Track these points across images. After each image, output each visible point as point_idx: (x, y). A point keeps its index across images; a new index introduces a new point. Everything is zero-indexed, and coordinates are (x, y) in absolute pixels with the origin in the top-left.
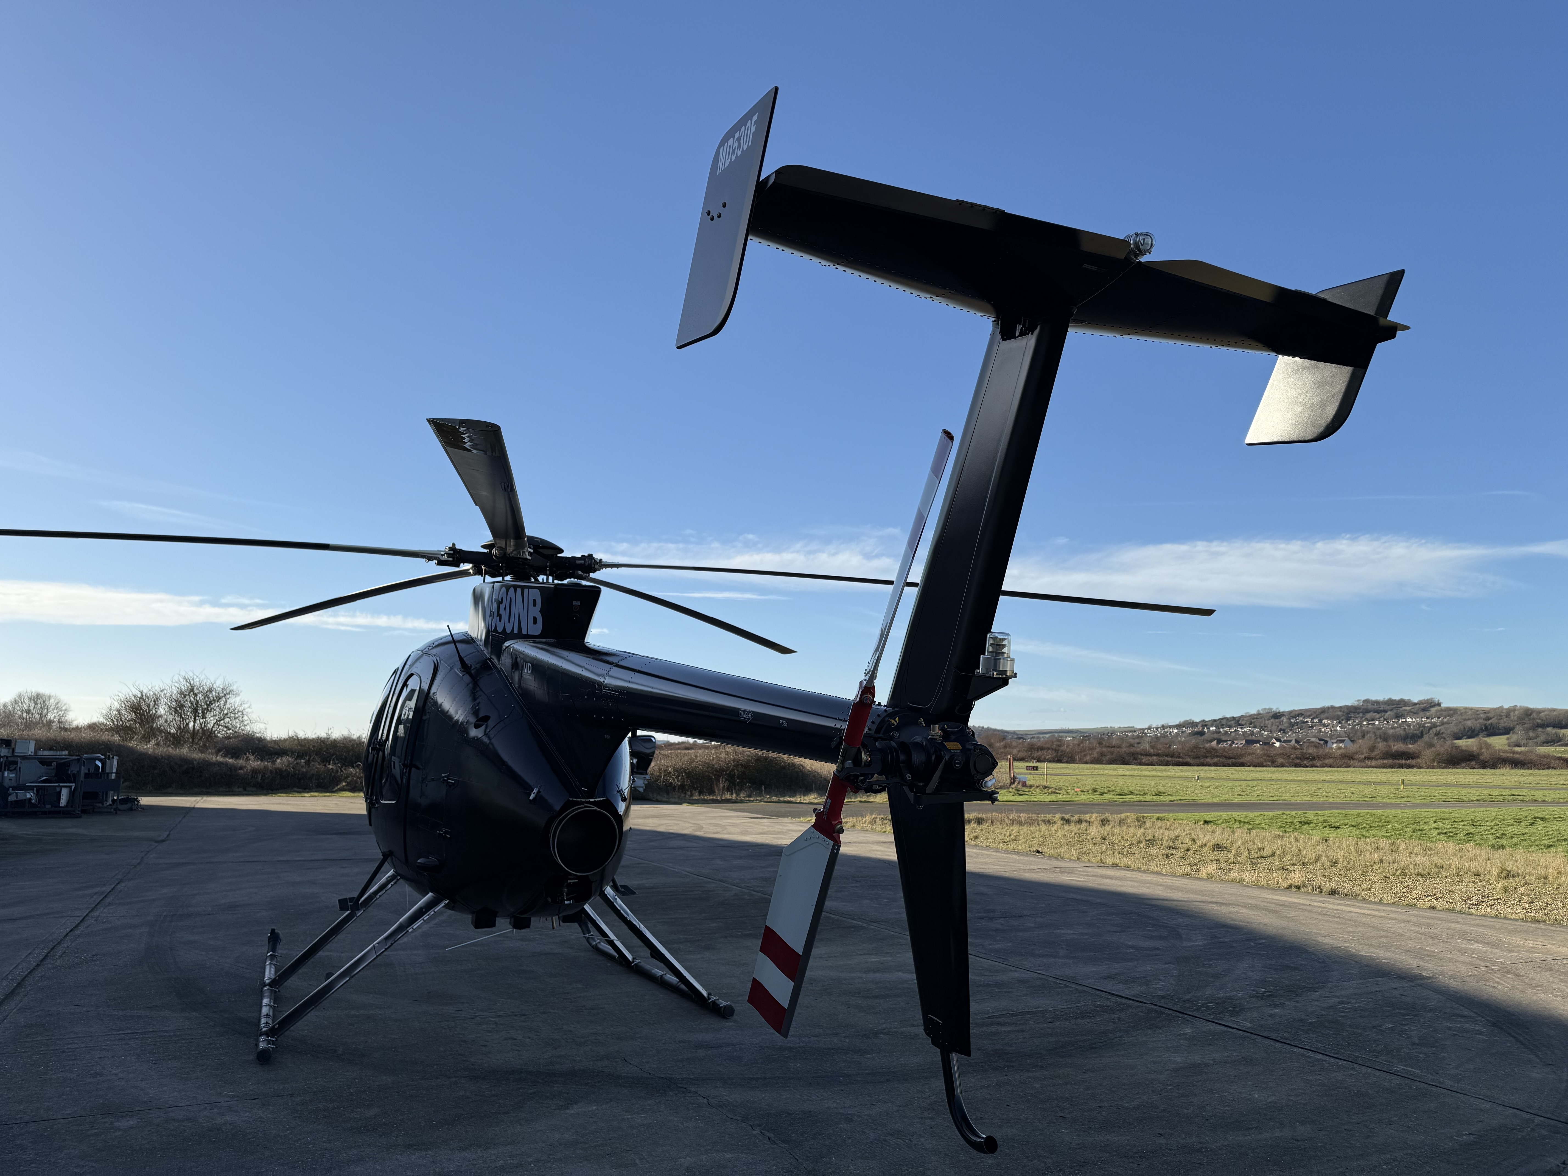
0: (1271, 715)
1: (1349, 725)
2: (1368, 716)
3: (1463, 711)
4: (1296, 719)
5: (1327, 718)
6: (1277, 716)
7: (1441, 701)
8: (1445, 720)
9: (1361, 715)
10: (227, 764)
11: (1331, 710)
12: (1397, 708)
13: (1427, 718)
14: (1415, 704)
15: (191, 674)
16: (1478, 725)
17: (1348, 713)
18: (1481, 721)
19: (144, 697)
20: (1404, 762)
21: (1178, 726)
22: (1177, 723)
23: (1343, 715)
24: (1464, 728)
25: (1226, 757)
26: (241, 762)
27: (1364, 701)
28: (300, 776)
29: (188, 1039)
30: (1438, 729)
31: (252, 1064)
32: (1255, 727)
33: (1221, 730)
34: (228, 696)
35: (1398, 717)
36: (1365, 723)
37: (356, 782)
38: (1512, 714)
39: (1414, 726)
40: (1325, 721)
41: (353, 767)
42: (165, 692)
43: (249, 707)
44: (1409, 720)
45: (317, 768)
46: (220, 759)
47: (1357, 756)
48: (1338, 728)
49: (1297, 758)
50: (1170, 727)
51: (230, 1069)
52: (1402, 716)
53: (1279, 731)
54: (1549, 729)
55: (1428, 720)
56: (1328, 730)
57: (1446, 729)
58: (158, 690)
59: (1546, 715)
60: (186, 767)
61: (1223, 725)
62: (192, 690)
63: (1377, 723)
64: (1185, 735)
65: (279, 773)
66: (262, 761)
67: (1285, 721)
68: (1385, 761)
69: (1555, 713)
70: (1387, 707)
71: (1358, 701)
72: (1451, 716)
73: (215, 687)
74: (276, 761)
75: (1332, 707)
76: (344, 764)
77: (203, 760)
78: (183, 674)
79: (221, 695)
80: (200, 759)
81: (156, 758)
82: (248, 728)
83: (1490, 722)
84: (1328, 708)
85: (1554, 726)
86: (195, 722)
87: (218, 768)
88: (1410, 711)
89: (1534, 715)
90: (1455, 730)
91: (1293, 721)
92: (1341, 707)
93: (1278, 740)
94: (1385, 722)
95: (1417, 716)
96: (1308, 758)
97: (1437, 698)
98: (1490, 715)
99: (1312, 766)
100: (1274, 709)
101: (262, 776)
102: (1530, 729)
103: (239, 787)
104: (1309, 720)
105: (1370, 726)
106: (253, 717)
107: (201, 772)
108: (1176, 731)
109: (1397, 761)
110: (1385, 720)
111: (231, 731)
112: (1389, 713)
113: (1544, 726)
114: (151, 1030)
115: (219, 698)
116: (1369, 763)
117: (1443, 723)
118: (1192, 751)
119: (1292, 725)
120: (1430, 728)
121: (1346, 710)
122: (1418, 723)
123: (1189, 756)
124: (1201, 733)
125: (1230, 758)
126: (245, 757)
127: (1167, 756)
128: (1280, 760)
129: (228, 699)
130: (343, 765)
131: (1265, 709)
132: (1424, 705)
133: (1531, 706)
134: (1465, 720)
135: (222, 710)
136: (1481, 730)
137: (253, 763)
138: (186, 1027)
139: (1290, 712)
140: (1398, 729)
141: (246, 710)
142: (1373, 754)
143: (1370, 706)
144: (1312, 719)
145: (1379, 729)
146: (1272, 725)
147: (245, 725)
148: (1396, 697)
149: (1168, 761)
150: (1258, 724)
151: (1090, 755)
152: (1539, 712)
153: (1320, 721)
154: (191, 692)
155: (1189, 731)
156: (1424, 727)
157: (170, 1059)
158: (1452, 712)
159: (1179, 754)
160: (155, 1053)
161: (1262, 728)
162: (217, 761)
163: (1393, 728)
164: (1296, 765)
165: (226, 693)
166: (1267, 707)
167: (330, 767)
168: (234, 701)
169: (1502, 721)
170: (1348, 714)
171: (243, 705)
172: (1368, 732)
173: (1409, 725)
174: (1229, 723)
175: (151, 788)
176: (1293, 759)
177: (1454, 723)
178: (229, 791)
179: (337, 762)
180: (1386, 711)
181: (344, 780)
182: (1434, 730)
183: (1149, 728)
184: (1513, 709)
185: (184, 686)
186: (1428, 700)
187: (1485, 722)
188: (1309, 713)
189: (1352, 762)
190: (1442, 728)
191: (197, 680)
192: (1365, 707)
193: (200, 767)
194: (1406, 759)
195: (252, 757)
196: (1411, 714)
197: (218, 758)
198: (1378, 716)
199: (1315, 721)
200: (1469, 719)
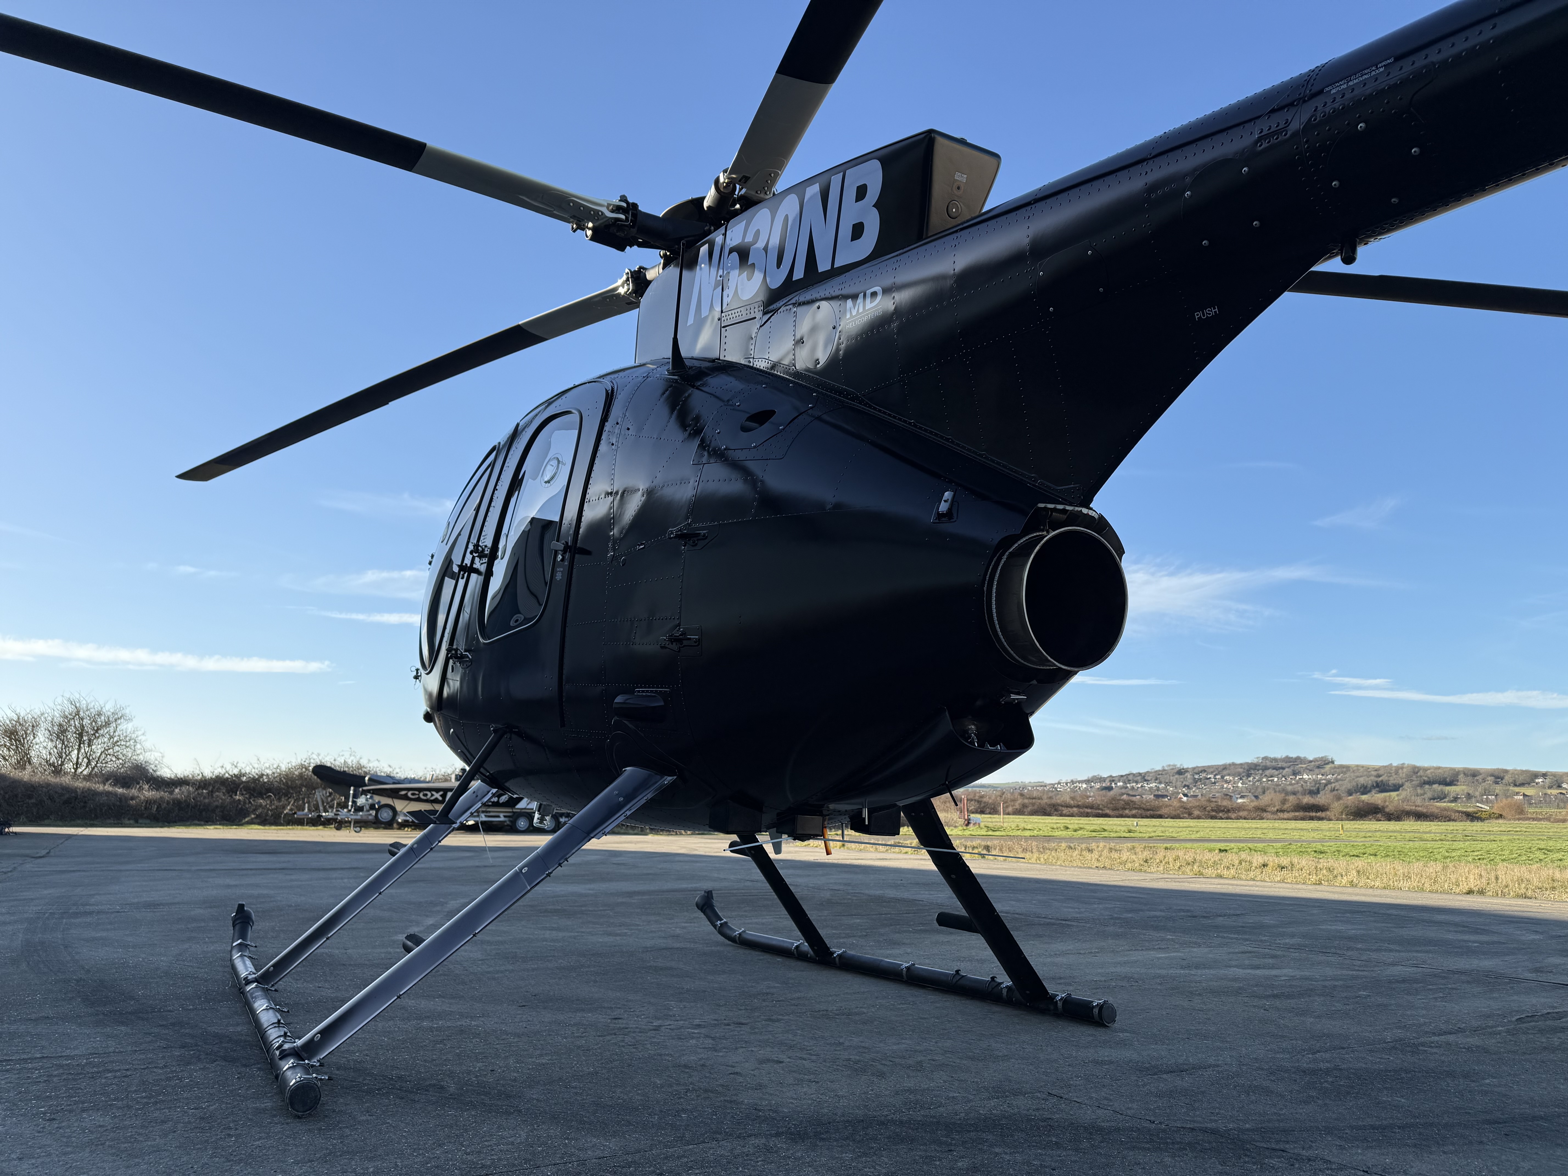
0: (1175, 771)
1: (1250, 781)
2: (1268, 772)
3: (1355, 768)
4: (1200, 775)
5: (1229, 775)
6: (1181, 772)
7: (1334, 759)
8: (1339, 777)
9: (1260, 772)
10: (116, 794)
11: (1232, 767)
12: (1293, 765)
13: (1322, 775)
14: (1311, 762)
15: (78, 696)
16: (1370, 782)
17: (1250, 770)
18: (1373, 778)
19: (21, 720)
20: (1314, 814)
21: (1087, 781)
22: (1085, 778)
23: (1244, 772)
24: (1357, 785)
25: (1144, 809)
26: (134, 792)
27: (1263, 758)
28: (201, 807)
29: (119, 1070)
30: (1333, 785)
31: (275, 1116)
32: (1160, 783)
33: (1128, 785)
34: (119, 722)
35: (1295, 774)
36: (1264, 780)
37: (267, 815)
38: (1400, 771)
39: (1310, 783)
40: (1227, 778)
41: (263, 798)
42: (46, 715)
43: (143, 734)
44: (1305, 776)
45: (222, 799)
46: (108, 788)
47: (1269, 809)
48: (1240, 785)
49: (1213, 810)
50: (1080, 782)
51: (230, 1128)
52: (1299, 773)
53: (1184, 787)
54: (1435, 786)
55: (1324, 777)
56: (1230, 786)
57: (1341, 785)
58: (39, 713)
59: (1431, 773)
60: (67, 796)
61: (1130, 780)
62: (78, 713)
63: (1276, 779)
64: (1093, 789)
65: (178, 803)
66: (157, 790)
67: (1189, 777)
68: (1297, 814)
69: (1440, 771)
70: (1284, 765)
71: (1257, 758)
72: (1345, 773)
73: (104, 711)
74: (174, 790)
75: (1234, 764)
76: (253, 795)
77: (88, 789)
78: (67, 695)
79: (111, 719)
80: (84, 788)
81: (32, 786)
82: (141, 757)
83: (1380, 779)
84: (1230, 765)
85: (1440, 783)
86: (79, 750)
87: (106, 798)
88: (1306, 768)
89: (1421, 773)
90: (1349, 786)
91: (1197, 777)
92: (1241, 764)
93: (1185, 795)
94: (1283, 779)
95: (1311, 772)
96: (1223, 811)
97: (1330, 756)
98: (1380, 772)
99: (1227, 818)
100: (1178, 766)
101: (158, 808)
102: (1418, 786)
103: (129, 819)
104: (1212, 776)
105: (1270, 782)
106: (147, 745)
107: (85, 802)
108: (1084, 786)
109: (1307, 814)
110: (1283, 776)
111: (121, 761)
112: (1287, 770)
113: (1430, 783)
114: (38, 1056)
115: (107, 724)
116: (1281, 815)
117: (1337, 780)
118: (1111, 803)
119: (1196, 781)
120: (1326, 785)
121: (1246, 767)
122: (1314, 780)
123: (1108, 808)
124: (1110, 789)
125: (1148, 810)
126: (138, 786)
127: (1087, 807)
128: (1196, 813)
129: (119, 725)
130: (251, 795)
131: (1169, 765)
132: (1319, 763)
133: (1419, 764)
134: (1358, 777)
135: (111, 737)
136: (1373, 787)
137: (148, 793)
138: (111, 1050)
139: (1194, 768)
140: (1296, 786)
141: (139, 738)
142: (1285, 807)
143: (1268, 764)
144: (1215, 775)
145: (1278, 785)
146: (1177, 781)
147: (138, 755)
148: (1293, 755)
149: (1088, 813)
150: (1163, 780)
151: (1012, 806)
152: (1426, 769)
153: (1222, 777)
154: (76, 715)
155: (1098, 786)
156: (1320, 784)
157: (83, 1111)
158: (1345, 770)
159: (1099, 805)
160: (50, 1097)
161: (1167, 784)
162: (104, 790)
163: (1291, 784)
164: (1213, 818)
165: (118, 717)
166: (1172, 764)
167: (237, 797)
168: (125, 727)
169: (1391, 778)
170: (1248, 771)
171: (136, 732)
172: (1268, 789)
173: (1306, 782)
174: (1136, 779)
175: (25, 819)
176: (1209, 812)
177: (1347, 780)
178: (118, 824)
179: (244, 793)
180: (1283, 768)
181: (252, 812)
182: (1329, 786)
183: (1059, 783)
184: (1401, 767)
185: (70, 709)
186: (1322, 757)
187: (1376, 779)
188: (1212, 770)
189: (1265, 815)
190: (1337, 785)
191: (84, 702)
192: (1264, 764)
193: (84, 797)
194: (1316, 812)
195: (146, 787)
196: (1308, 771)
197: (106, 787)
198: (1276, 772)
199: (1218, 777)
200: (1361, 777)
